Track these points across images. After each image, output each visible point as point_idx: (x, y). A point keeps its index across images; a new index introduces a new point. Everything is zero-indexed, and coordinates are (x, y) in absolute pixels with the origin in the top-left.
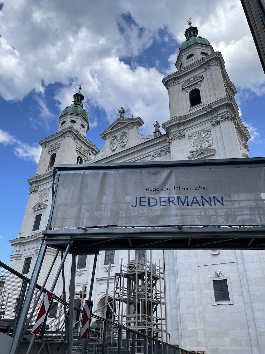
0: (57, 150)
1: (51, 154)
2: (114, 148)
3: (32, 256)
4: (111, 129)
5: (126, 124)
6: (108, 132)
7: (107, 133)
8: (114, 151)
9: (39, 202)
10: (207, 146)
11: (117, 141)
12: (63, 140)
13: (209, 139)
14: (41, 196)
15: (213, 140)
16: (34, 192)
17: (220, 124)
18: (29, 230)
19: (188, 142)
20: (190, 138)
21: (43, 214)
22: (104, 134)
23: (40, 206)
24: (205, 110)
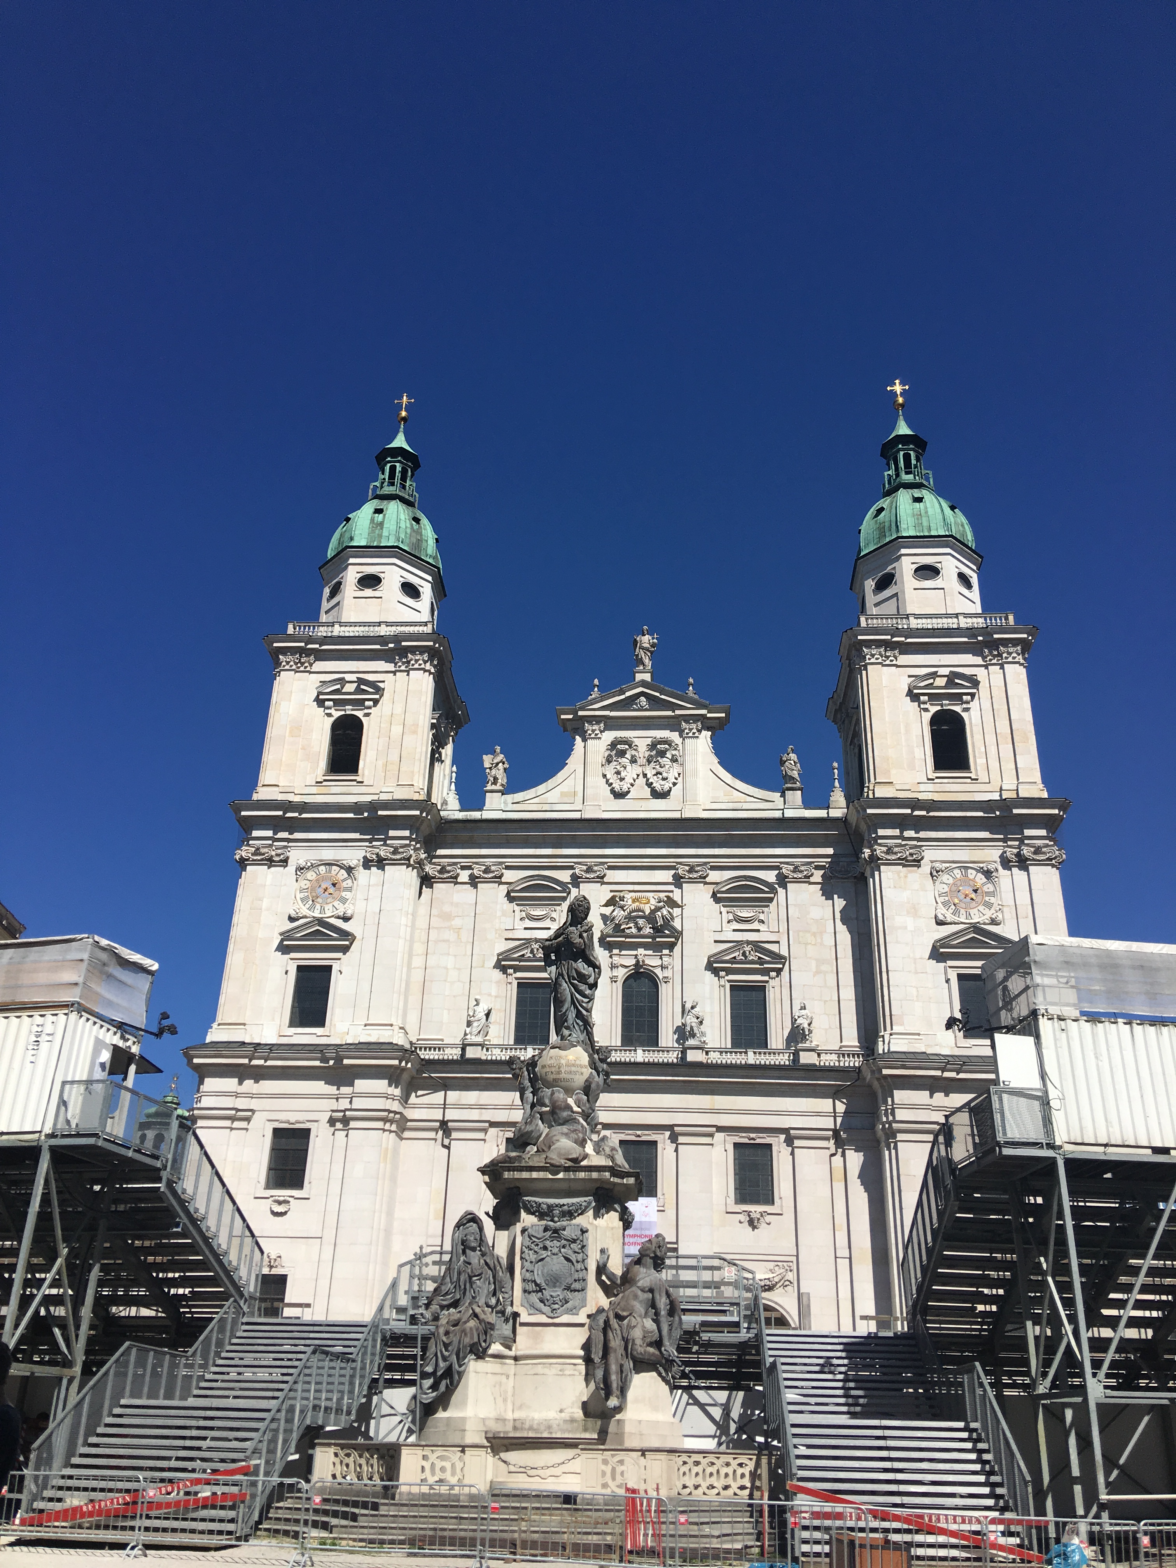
0: (368, 707)
1: (337, 714)
2: (625, 786)
3: (312, 1126)
5: (678, 712)
6: (596, 713)
7: (594, 716)
8: (620, 795)
9: (304, 911)
10: (986, 918)
11: (633, 761)
12: (394, 673)
13: (993, 900)
14: (313, 889)
15: (1005, 909)
16: (272, 862)
17: (1027, 866)
18: (268, 1016)
19: (928, 884)
20: (936, 874)
21: (336, 968)
22: (580, 713)
23: (318, 932)
24: (991, 809)
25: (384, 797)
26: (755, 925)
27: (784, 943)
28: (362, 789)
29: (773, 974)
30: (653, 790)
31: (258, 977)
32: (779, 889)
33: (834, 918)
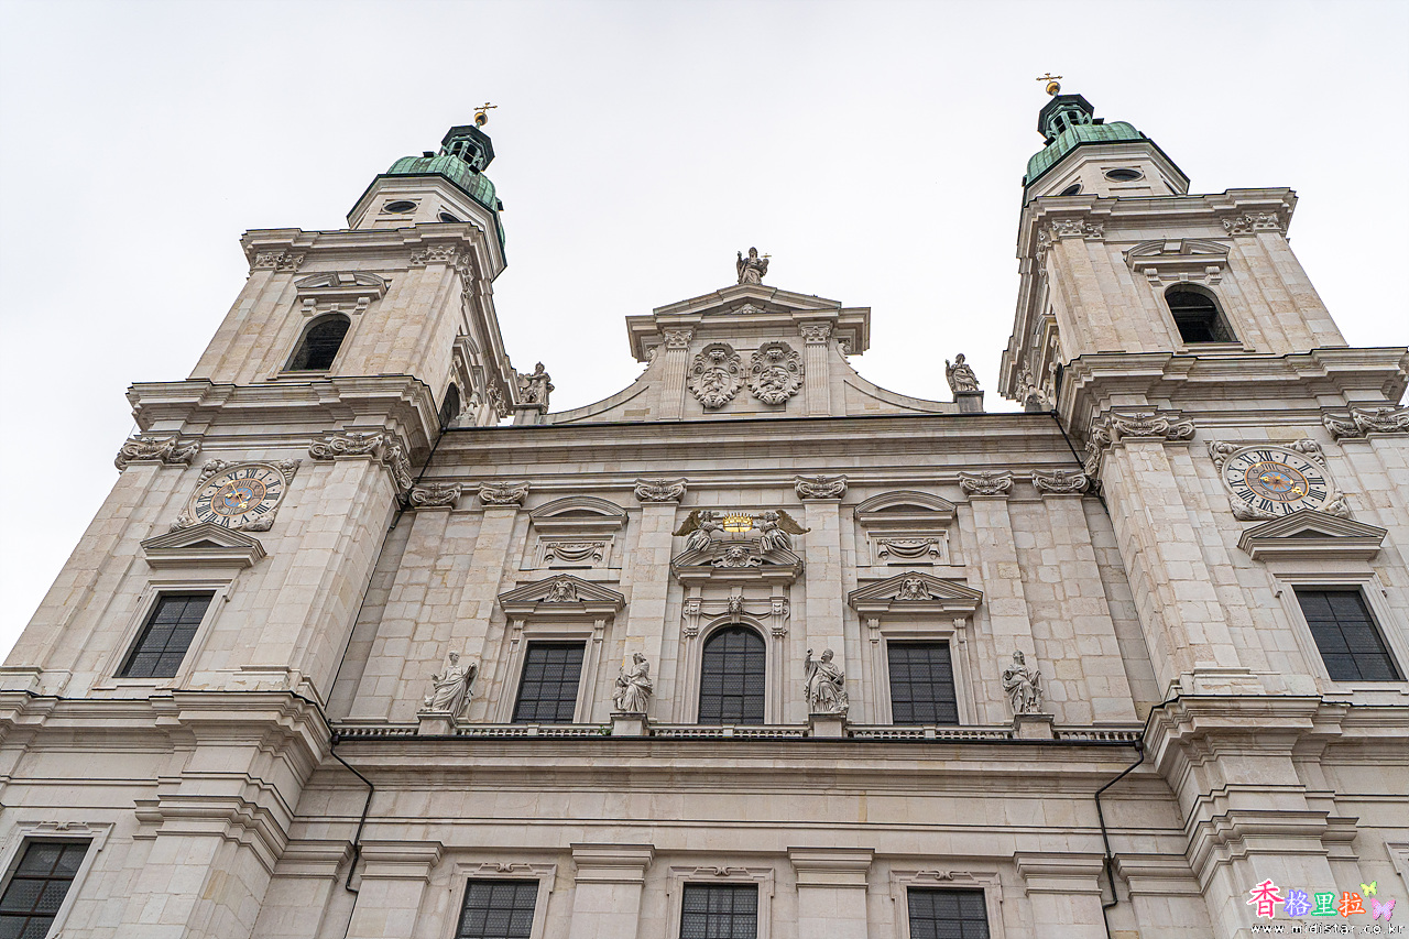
0: (362, 303)
1: (316, 312)
2: (720, 398)
3: (97, 833)
4: (705, 313)
5: (797, 315)
6: (683, 320)
7: (679, 324)
8: (713, 408)
9: (196, 522)
10: (1318, 511)
11: (734, 371)
12: (407, 270)
13: (1322, 488)
14: (219, 497)
15: (1349, 498)
16: (168, 460)
17: (1368, 442)
18: (86, 663)
19: (1210, 470)
20: (1222, 456)
21: (221, 592)
22: (659, 320)
23: (208, 544)
24: (1291, 369)
26: (924, 558)
27: (975, 579)
29: (960, 621)
30: (764, 403)
31: (91, 606)
32: (960, 510)
33: (1053, 546)
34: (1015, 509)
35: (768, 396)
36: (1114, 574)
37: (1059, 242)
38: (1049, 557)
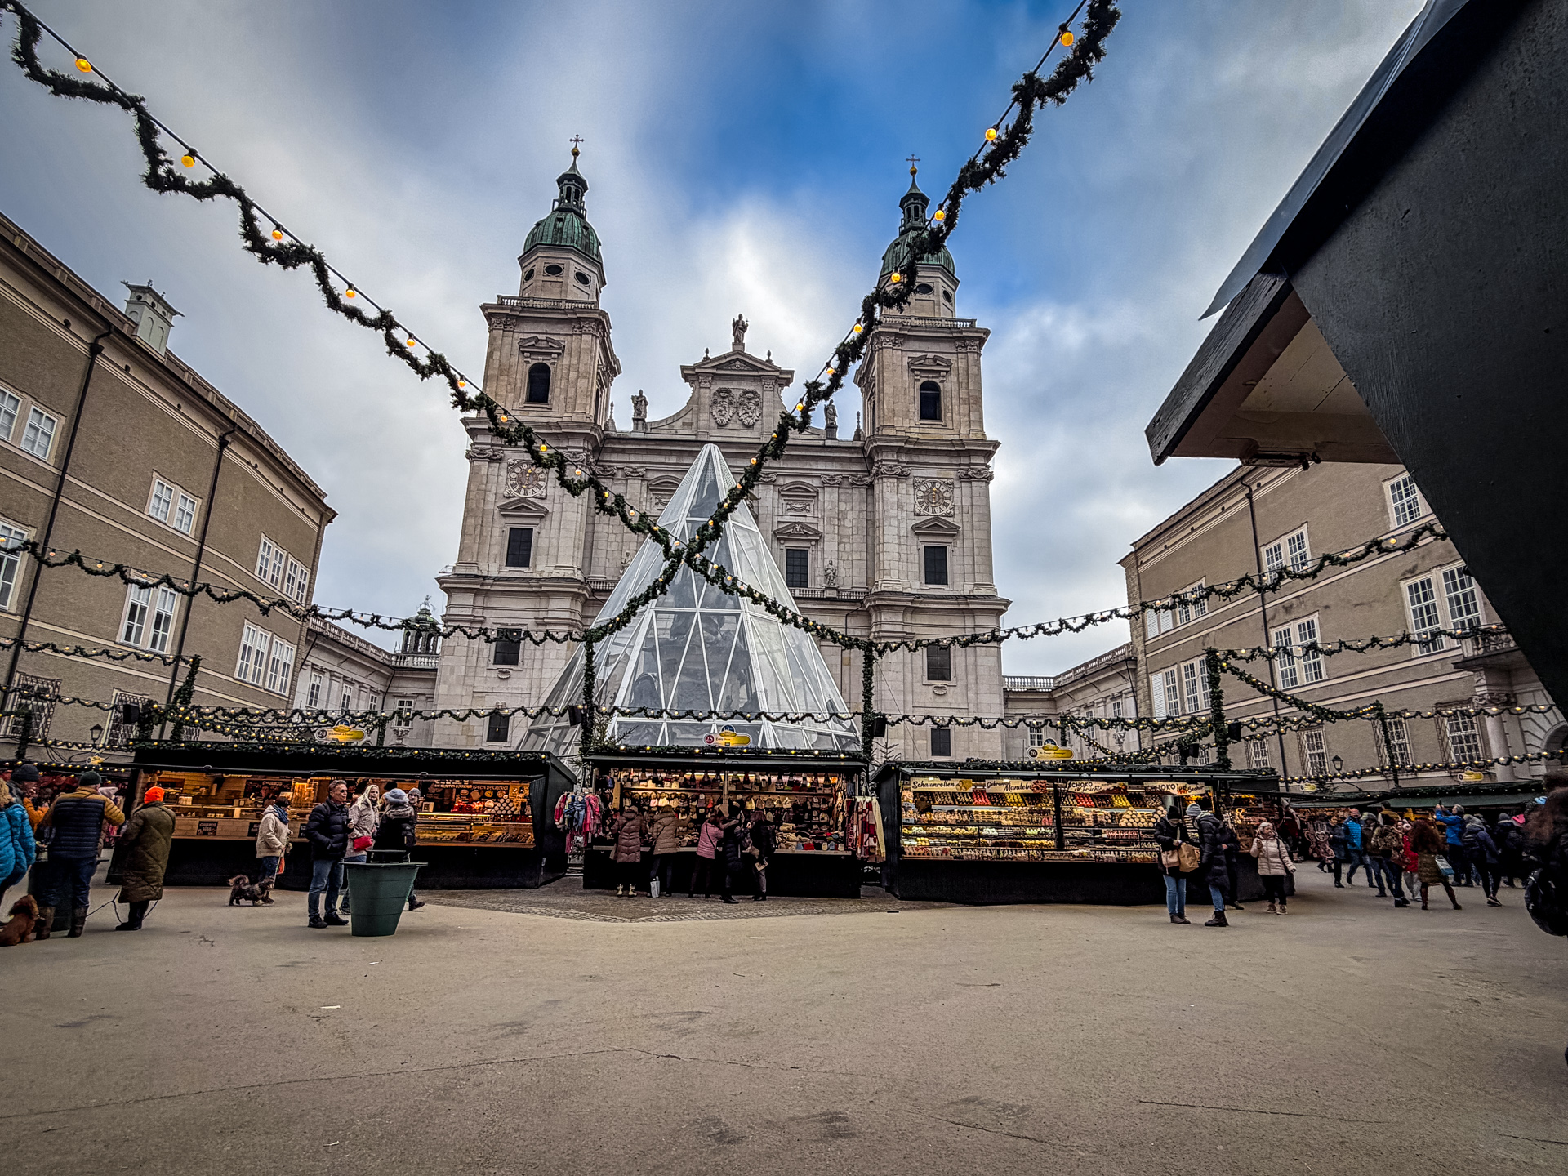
0: (554, 359)
1: (532, 362)
2: (725, 422)
4: (717, 368)
5: (761, 373)
6: (707, 370)
7: (706, 373)
8: (721, 426)
9: (514, 492)
10: (943, 513)
11: (731, 403)
12: (572, 335)
13: (948, 502)
14: (518, 479)
15: (955, 508)
16: (491, 460)
17: (971, 482)
18: (492, 559)
19: (911, 491)
20: (916, 485)
21: (536, 530)
22: (697, 370)
23: (523, 506)
24: (953, 445)
25: (565, 420)
26: (804, 513)
27: (821, 523)
28: (551, 414)
29: (813, 543)
30: (743, 424)
31: (485, 534)
32: (820, 490)
33: (852, 510)
34: (841, 490)
35: (746, 422)
36: (871, 525)
37: (882, 349)
38: (850, 515)
